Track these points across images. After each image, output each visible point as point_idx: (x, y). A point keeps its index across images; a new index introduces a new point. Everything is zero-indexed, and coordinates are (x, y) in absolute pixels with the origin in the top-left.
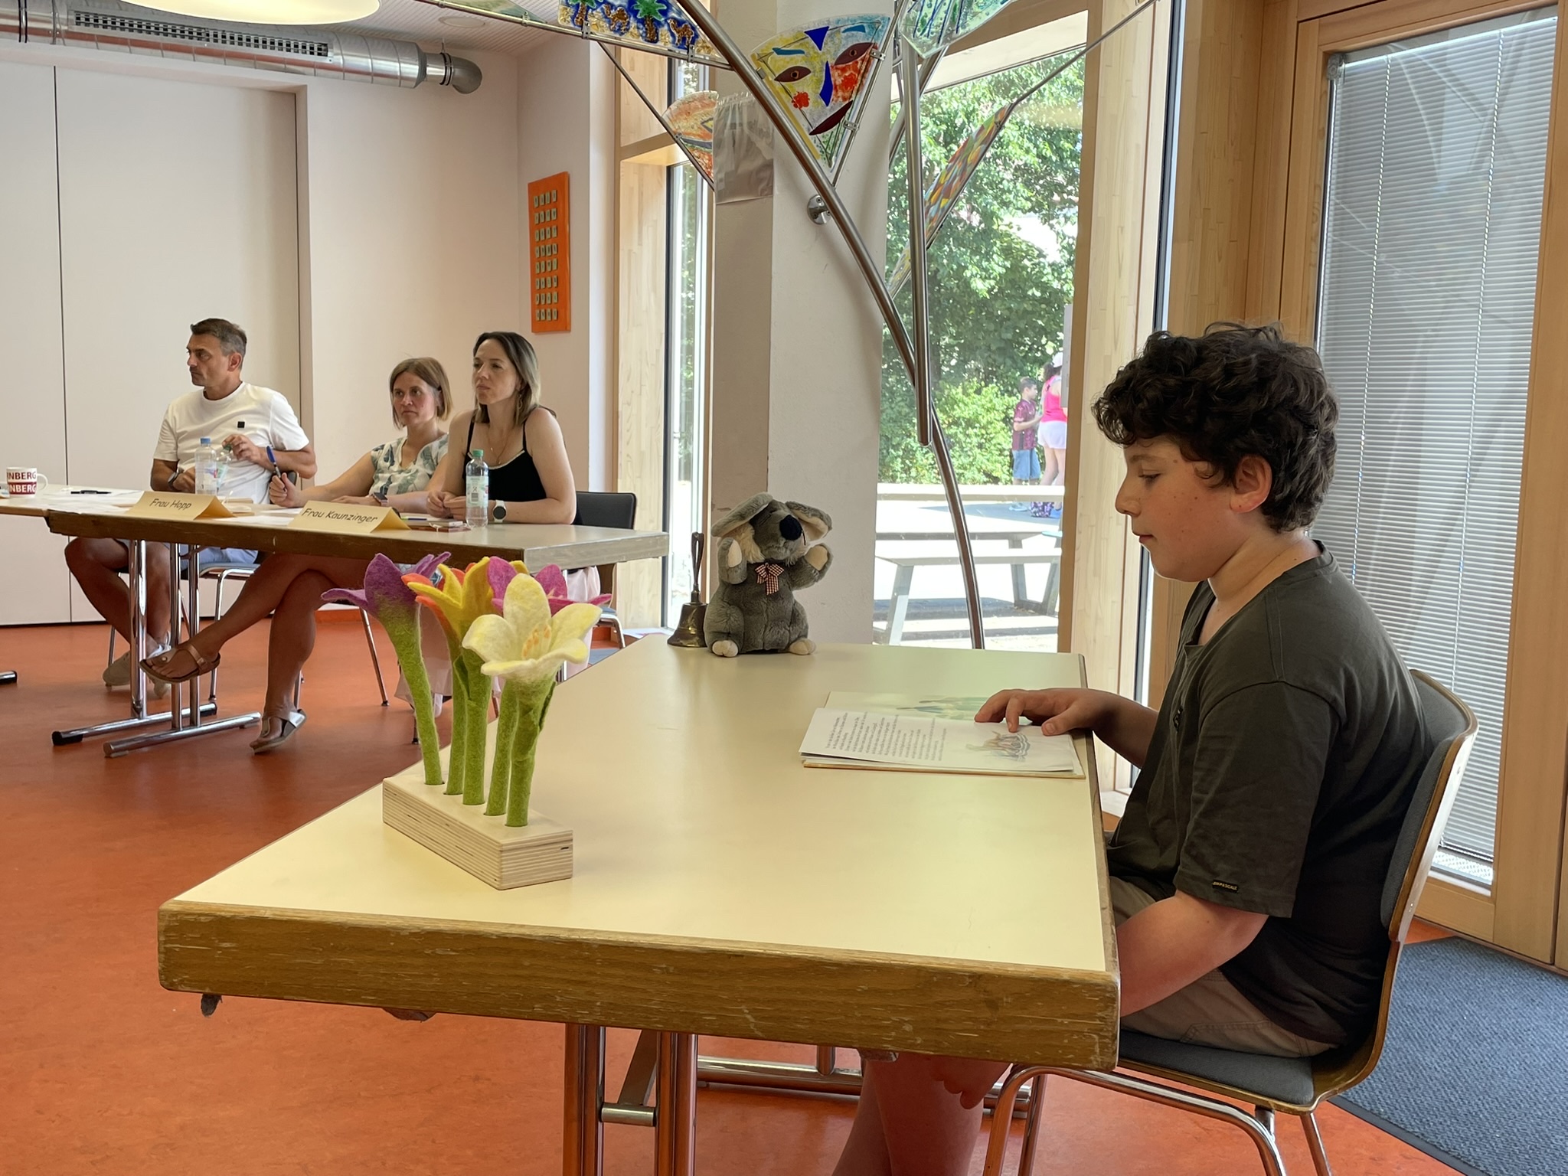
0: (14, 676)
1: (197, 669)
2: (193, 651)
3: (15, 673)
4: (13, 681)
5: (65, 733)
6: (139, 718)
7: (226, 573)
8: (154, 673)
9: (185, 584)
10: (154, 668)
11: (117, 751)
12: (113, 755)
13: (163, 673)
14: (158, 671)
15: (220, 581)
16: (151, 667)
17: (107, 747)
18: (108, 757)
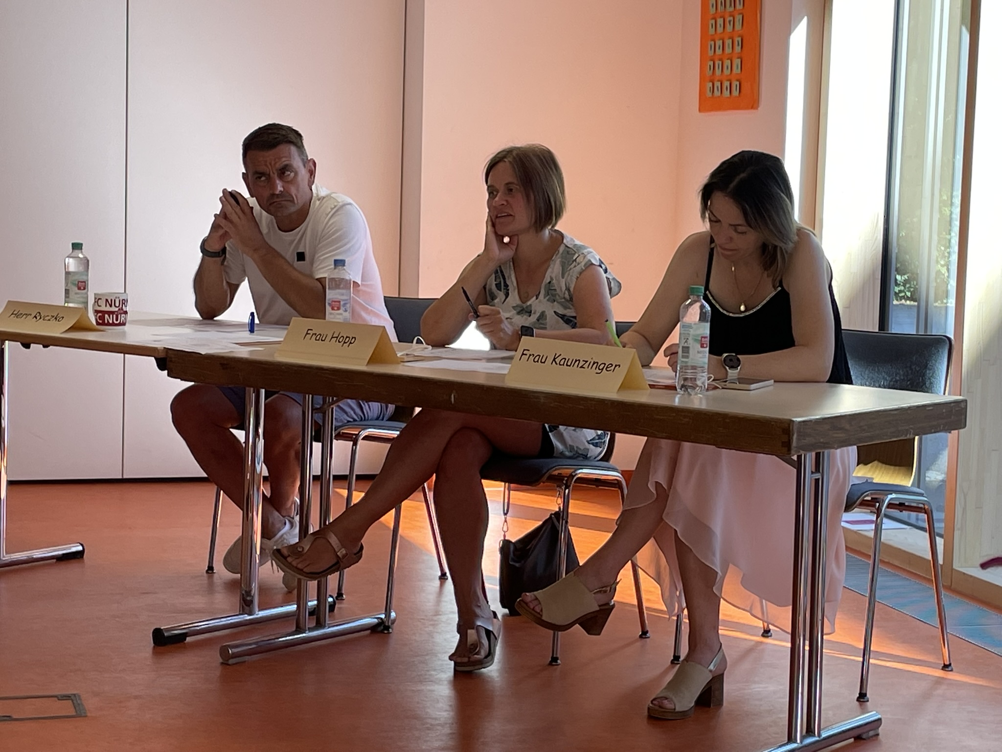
0: (80, 548)
1: (337, 563)
2: (334, 540)
3: (82, 545)
4: (79, 555)
5: (168, 630)
6: (250, 615)
7: (364, 433)
8: (290, 566)
9: (317, 446)
10: (289, 559)
11: (235, 656)
12: (231, 661)
13: (300, 566)
14: (294, 563)
15: (355, 444)
16: (285, 558)
17: (224, 651)
18: (224, 664)
